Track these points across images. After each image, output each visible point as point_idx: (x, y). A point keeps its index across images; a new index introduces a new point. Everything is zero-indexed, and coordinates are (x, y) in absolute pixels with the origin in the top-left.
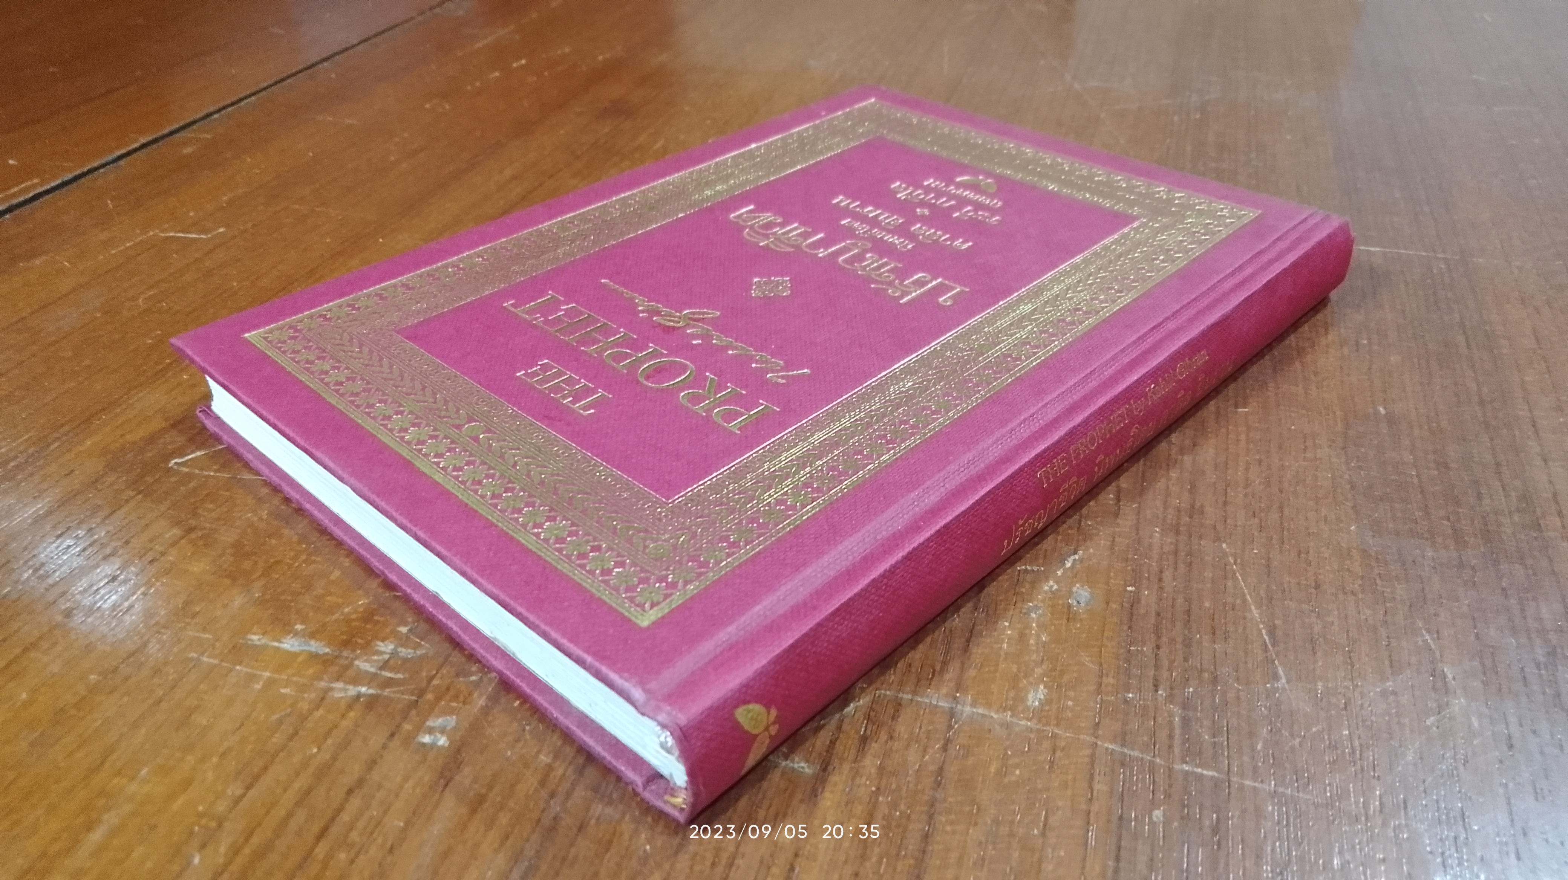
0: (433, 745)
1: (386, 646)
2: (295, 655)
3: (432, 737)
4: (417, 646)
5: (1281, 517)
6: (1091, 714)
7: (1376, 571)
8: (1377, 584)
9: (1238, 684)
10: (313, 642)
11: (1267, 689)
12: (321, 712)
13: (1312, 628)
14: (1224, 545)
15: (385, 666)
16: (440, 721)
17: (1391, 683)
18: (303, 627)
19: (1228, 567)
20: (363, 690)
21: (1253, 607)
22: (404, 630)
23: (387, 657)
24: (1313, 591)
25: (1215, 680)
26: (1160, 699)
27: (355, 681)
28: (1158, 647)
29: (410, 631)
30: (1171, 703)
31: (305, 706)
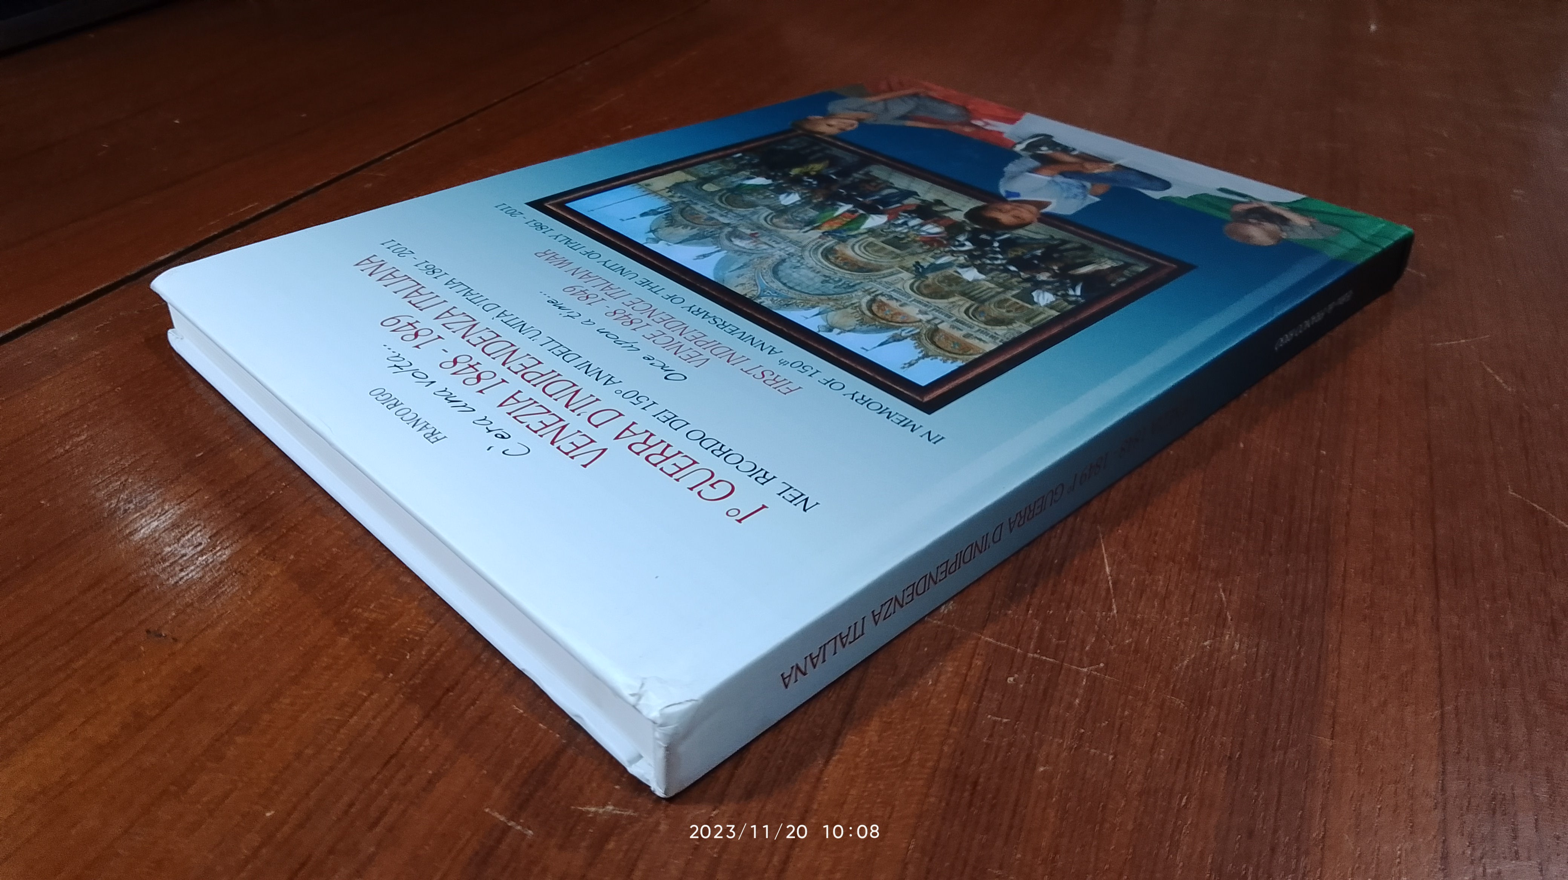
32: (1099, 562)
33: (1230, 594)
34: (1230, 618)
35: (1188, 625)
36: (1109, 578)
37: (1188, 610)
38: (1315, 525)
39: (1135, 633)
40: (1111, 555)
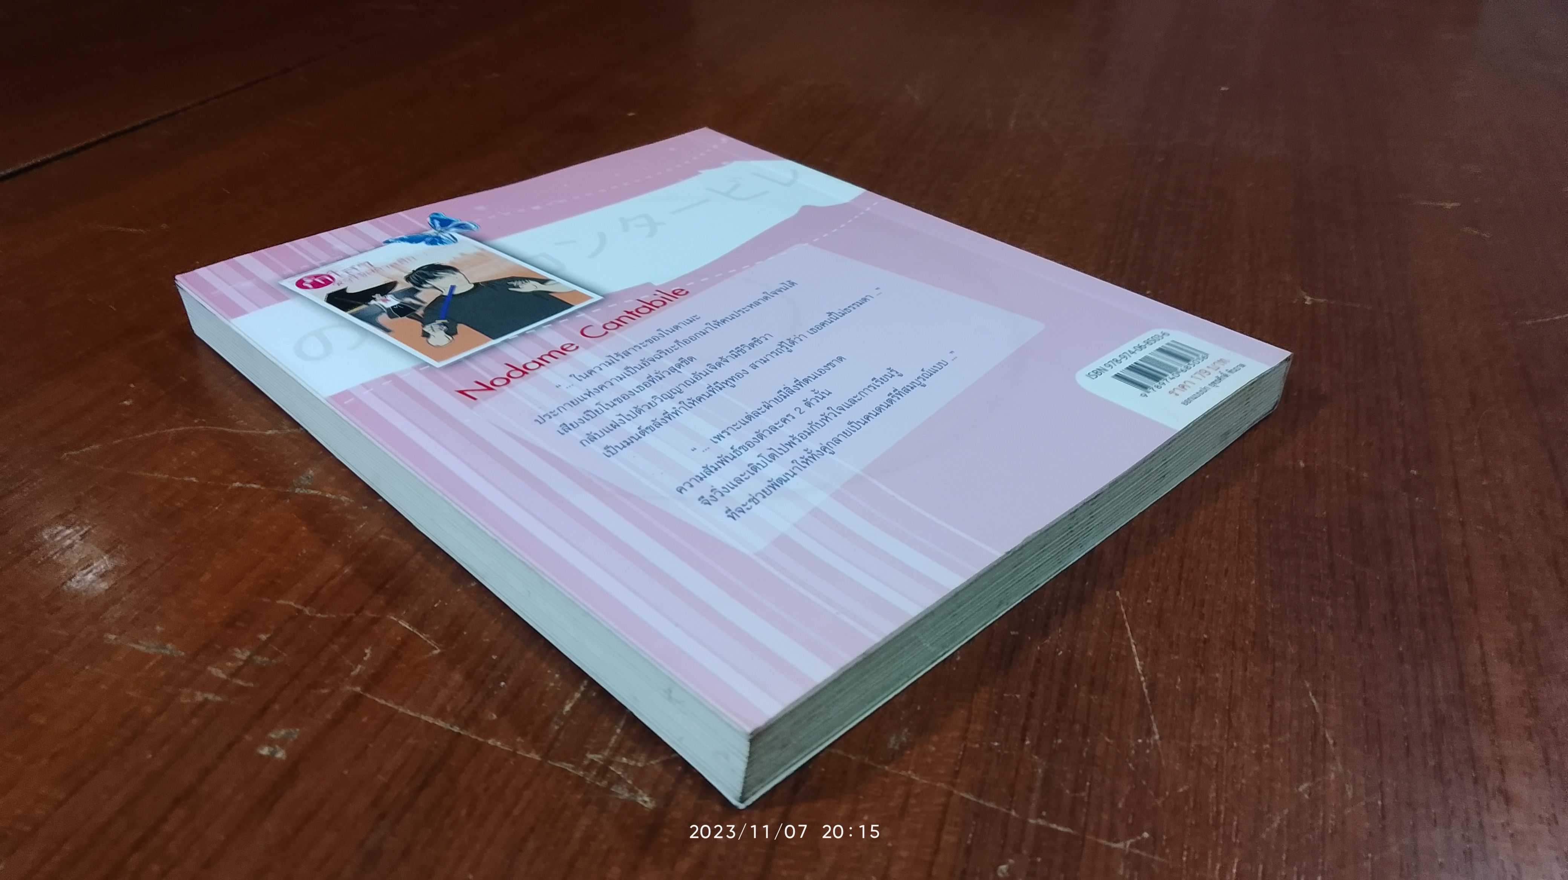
0: (270, 758)
1: (243, 653)
2: (147, 657)
3: (272, 749)
4: (275, 655)
5: (1182, 567)
6: (952, 761)
7: (1270, 627)
8: (1268, 642)
9: (1109, 738)
10: (169, 646)
11: (1138, 745)
12: (163, 718)
13: (1194, 682)
14: (1118, 593)
15: (236, 673)
16: (283, 732)
17: (1268, 746)
18: (163, 629)
19: (1118, 616)
20: (210, 697)
21: (1137, 659)
22: (263, 637)
23: (241, 663)
24: (1202, 645)
25: (1085, 732)
26: (1026, 749)
27: (204, 689)
28: (1032, 695)
29: (269, 639)
30: (1036, 754)
31: (149, 710)
32: (1123, 653)
33: (1325, 701)
34: (1331, 742)
35: (1270, 756)
36: (1142, 679)
37: (1266, 731)
38: (1424, 580)
39: (1192, 773)
40: (1141, 640)
